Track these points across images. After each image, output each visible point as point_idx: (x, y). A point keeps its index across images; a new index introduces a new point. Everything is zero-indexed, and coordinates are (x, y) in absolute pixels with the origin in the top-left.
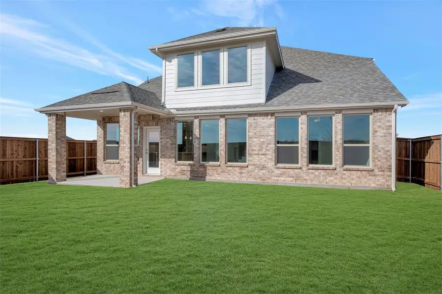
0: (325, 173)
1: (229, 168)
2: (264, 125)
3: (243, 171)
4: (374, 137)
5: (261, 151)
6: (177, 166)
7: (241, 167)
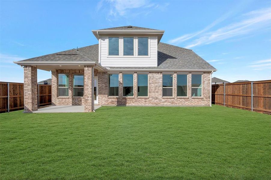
0: (185, 100)
1: (139, 99)
2: (157, 77)
3: (147, 100)
4: (204, 84)
5: (156, 90)
6: (109, 99)
7: (146, 99)
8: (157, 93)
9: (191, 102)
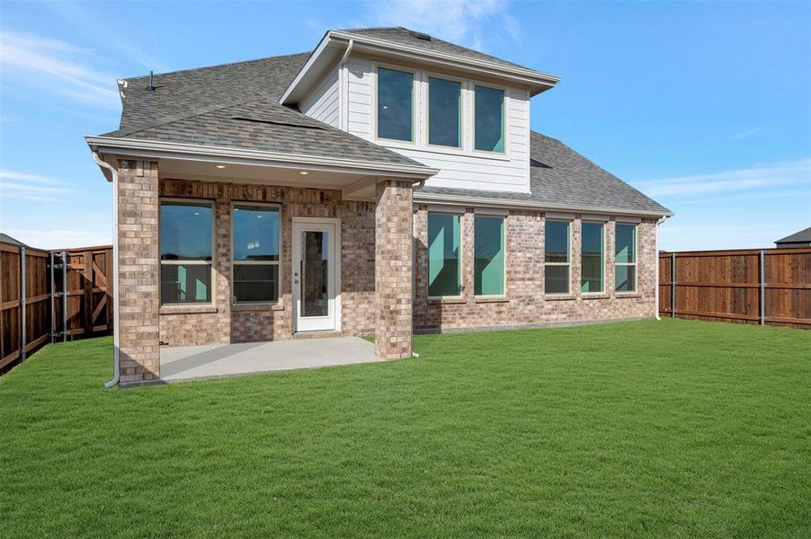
1: (482, 306)
5: (528, 273)
7: (500, 303)
8: (531, 282)
9: (615, 308)
